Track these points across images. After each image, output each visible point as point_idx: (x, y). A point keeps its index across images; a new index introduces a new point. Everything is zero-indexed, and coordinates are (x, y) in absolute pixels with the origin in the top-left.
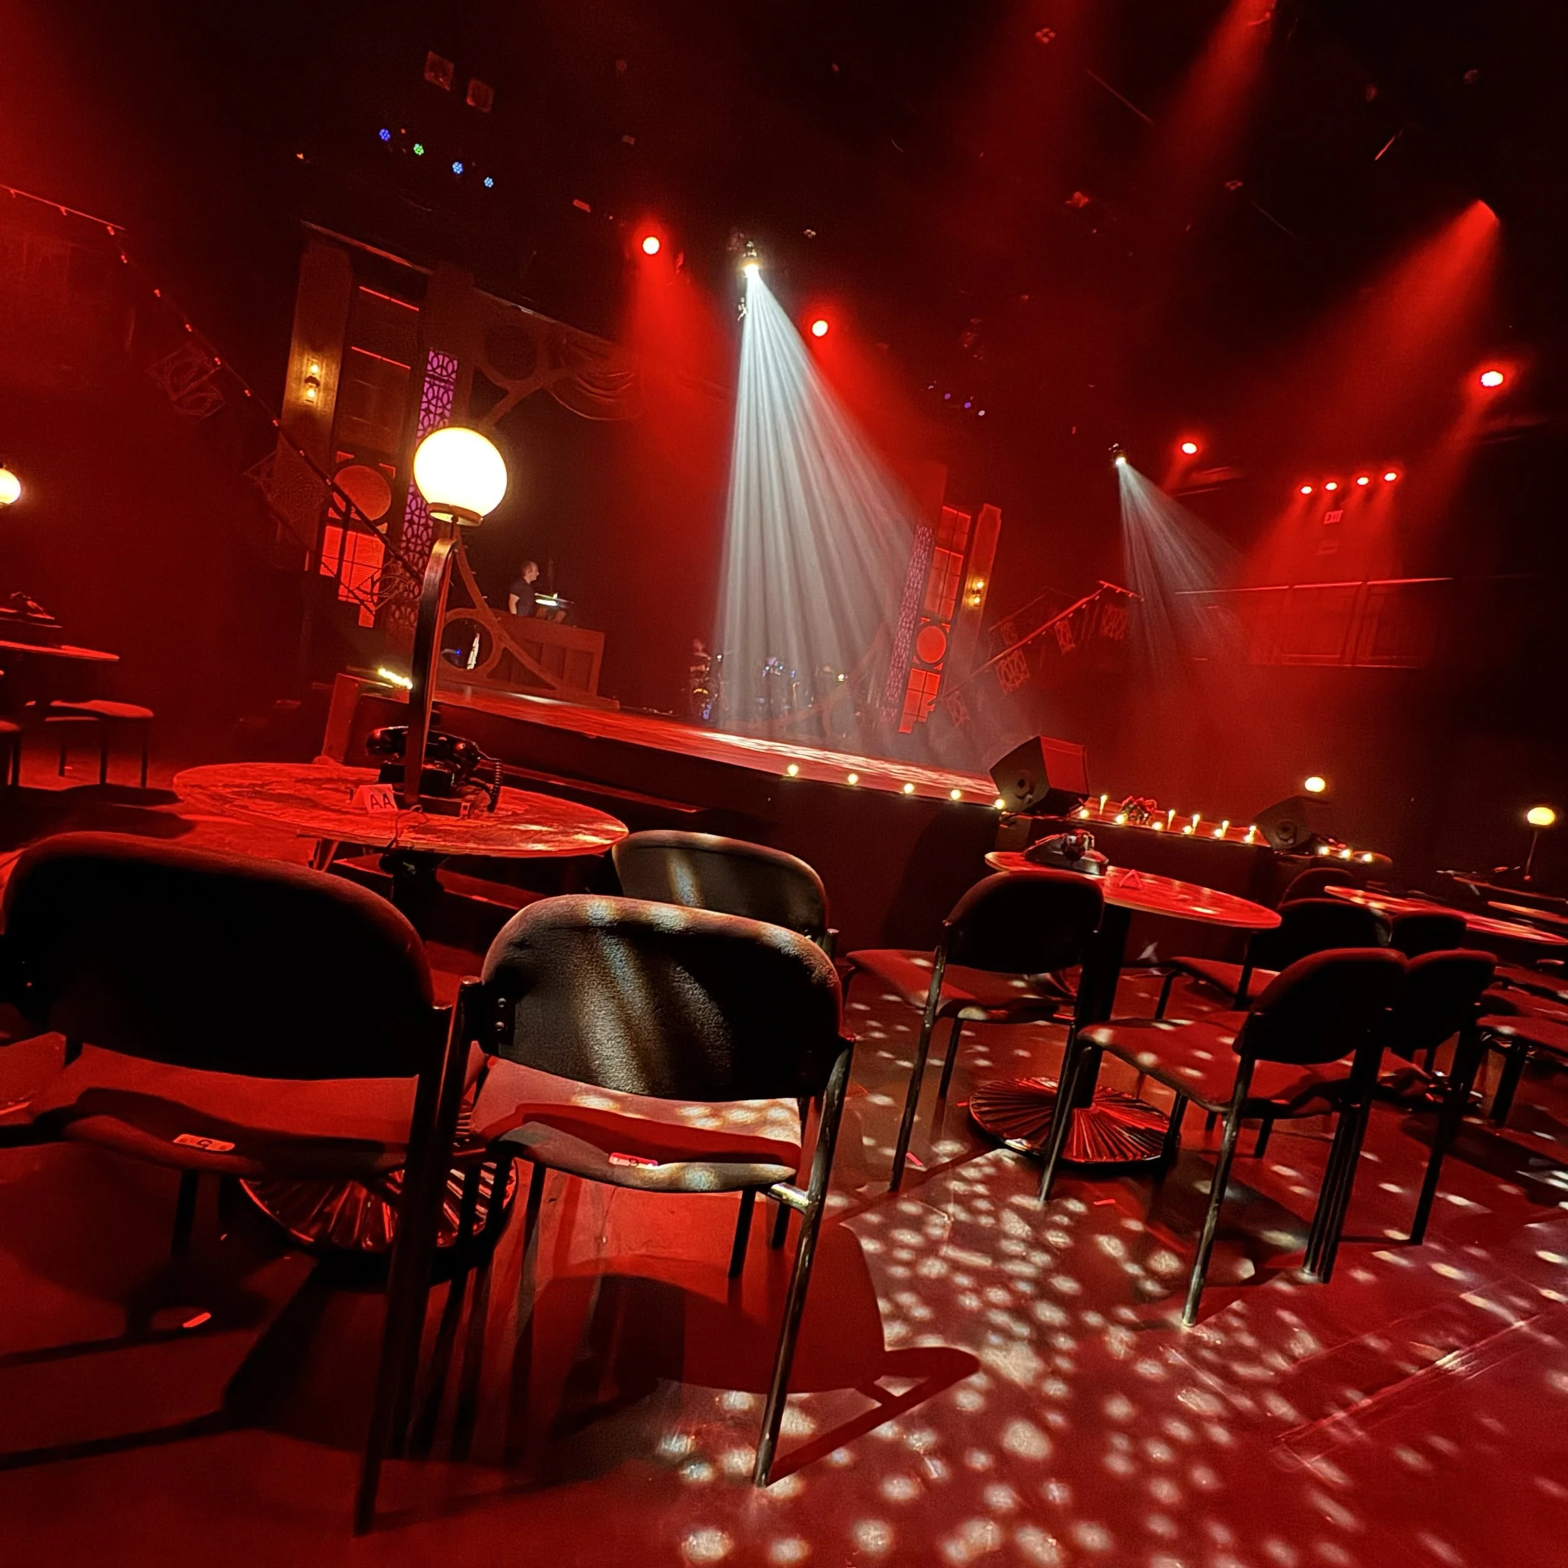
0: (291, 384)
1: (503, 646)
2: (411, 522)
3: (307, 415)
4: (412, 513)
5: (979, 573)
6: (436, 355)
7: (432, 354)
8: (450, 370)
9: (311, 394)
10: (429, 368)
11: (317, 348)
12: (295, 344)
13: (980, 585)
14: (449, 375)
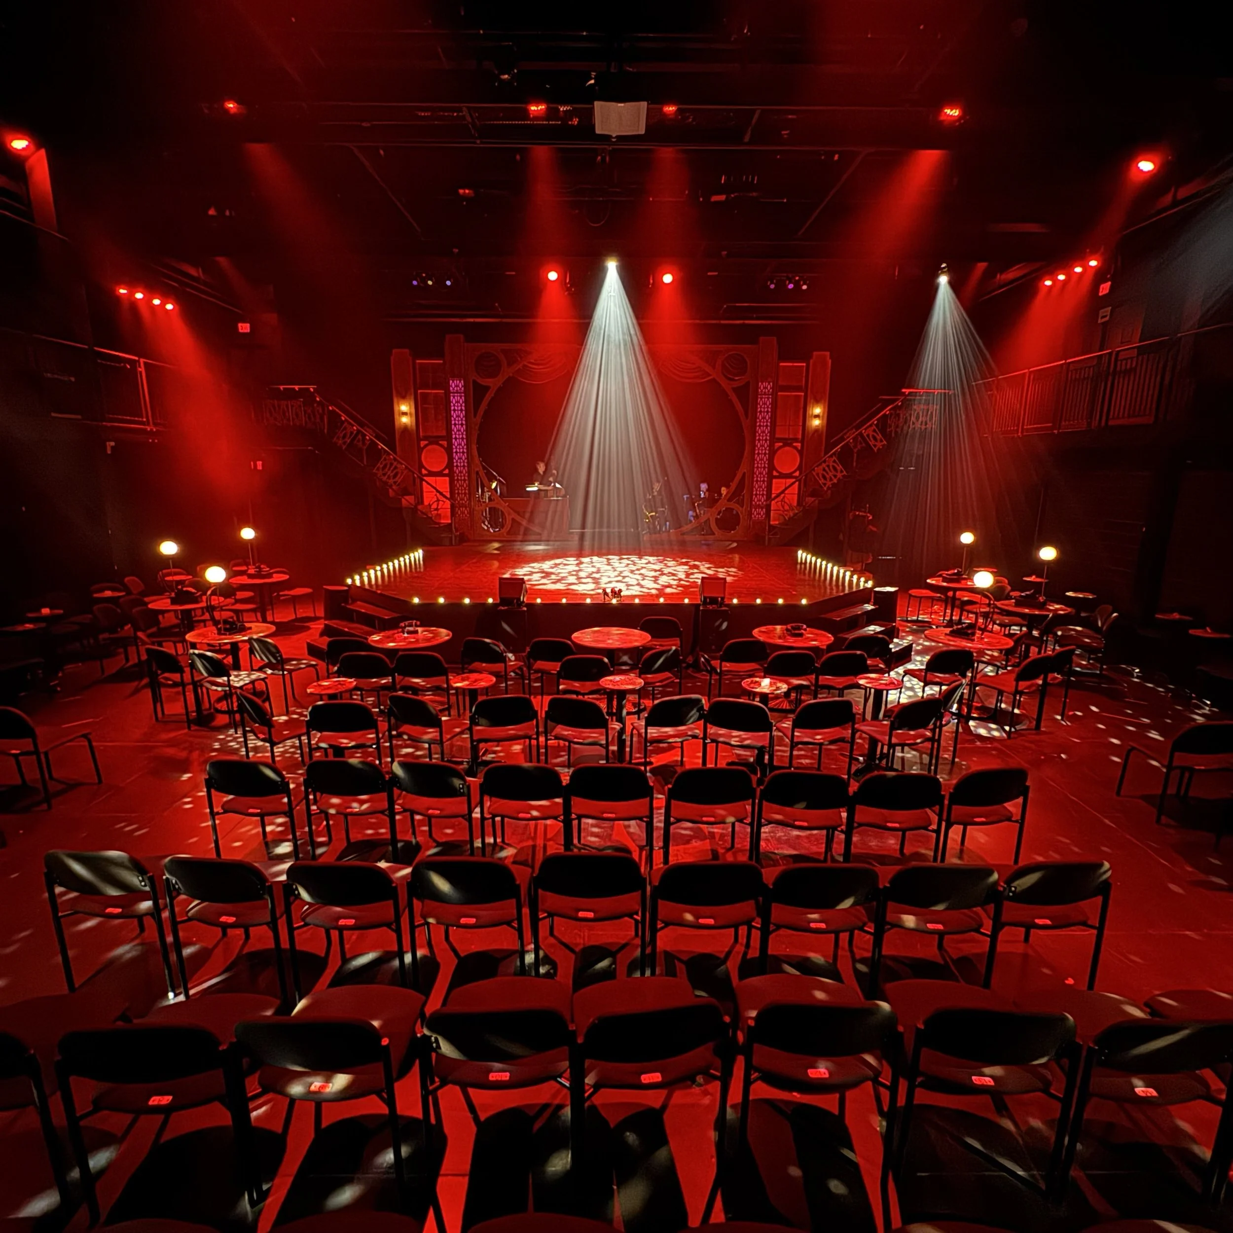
0: (396, 416)
1: (511, 517)
2: (457, 466)
3: (405, 429)
4: (457, 462)
5: (817, 401)
6: (453, 382)
7: (451, 382)
8: (460, 386)
9: (405, 420)
10: (451, 389)
11: (403, 397)
12: (395, 400)
13: (818, 410)
14: (460, 389)
